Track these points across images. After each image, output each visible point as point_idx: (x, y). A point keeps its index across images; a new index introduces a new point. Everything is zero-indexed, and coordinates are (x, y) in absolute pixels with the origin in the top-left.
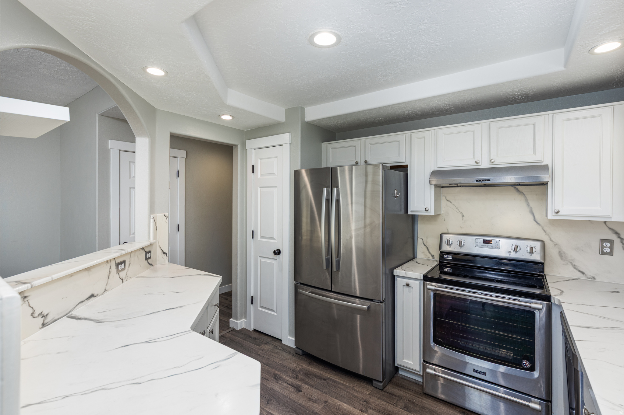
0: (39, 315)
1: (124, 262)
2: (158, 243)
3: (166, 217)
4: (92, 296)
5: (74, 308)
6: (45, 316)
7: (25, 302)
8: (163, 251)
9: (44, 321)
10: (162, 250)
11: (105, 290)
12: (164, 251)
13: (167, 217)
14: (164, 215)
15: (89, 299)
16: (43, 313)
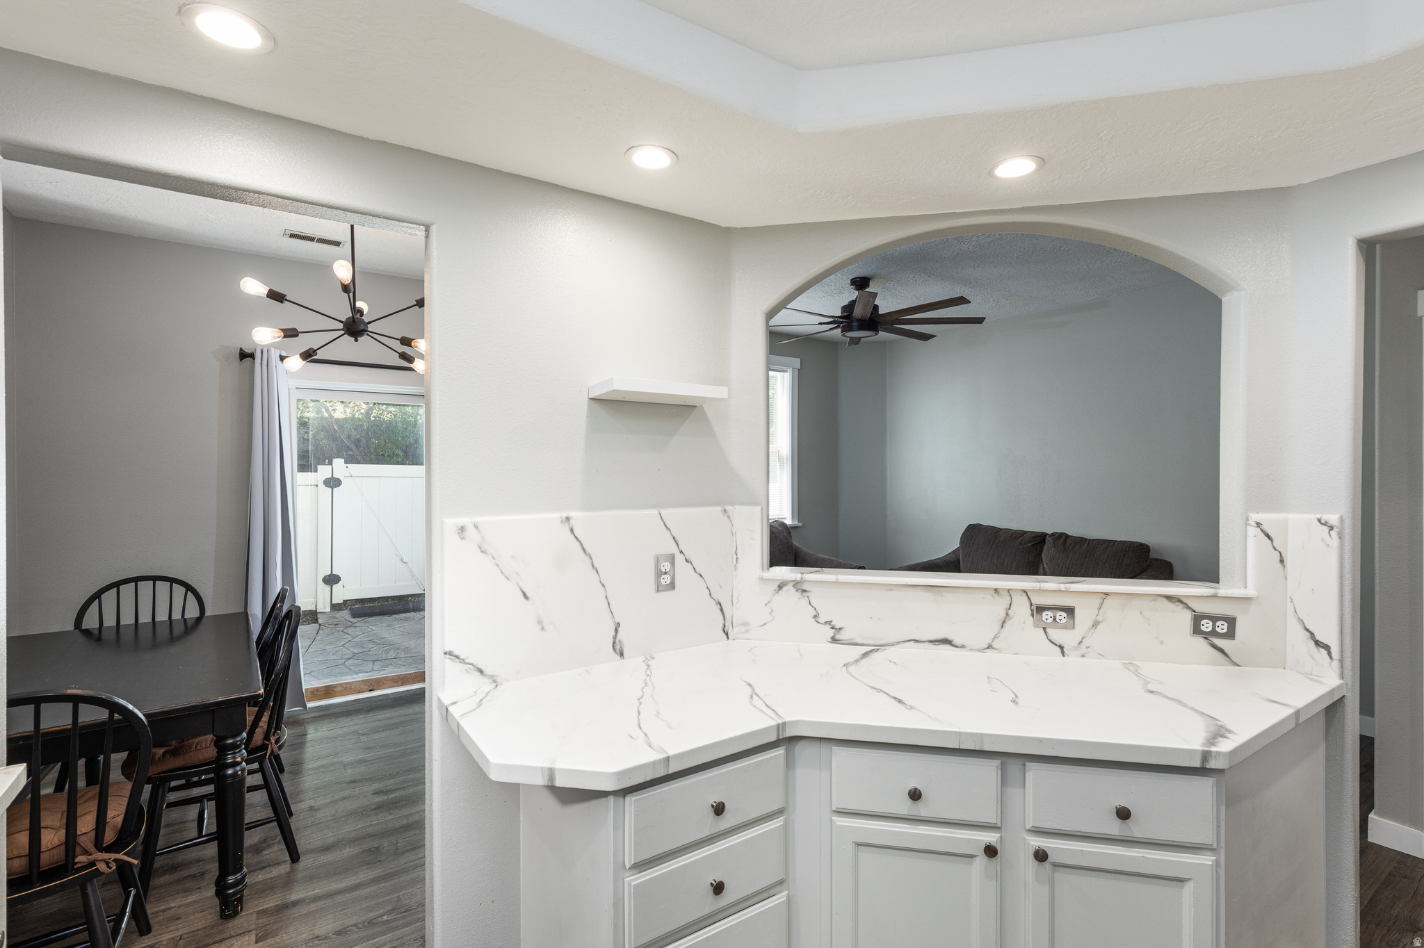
0: (826, 623)
1: (1070, 611)
2: (1290, 606)
3: (1326, 529)
4: (946, 641)
5: (898, 643)
6: (836, 629)
7: (804, 596)
8: (1312, 634)
9: (835, 635)
10: (1307, 630)
11: (990, 647)
12: (1318, 637)
13: (1331, 528)
14: (1319, 520)
15: (937, 643)
16: (832, 623)
